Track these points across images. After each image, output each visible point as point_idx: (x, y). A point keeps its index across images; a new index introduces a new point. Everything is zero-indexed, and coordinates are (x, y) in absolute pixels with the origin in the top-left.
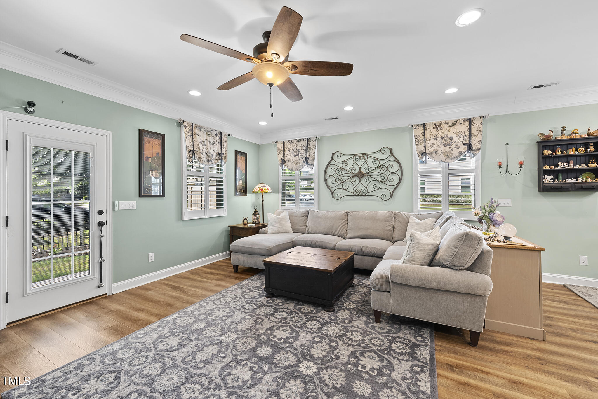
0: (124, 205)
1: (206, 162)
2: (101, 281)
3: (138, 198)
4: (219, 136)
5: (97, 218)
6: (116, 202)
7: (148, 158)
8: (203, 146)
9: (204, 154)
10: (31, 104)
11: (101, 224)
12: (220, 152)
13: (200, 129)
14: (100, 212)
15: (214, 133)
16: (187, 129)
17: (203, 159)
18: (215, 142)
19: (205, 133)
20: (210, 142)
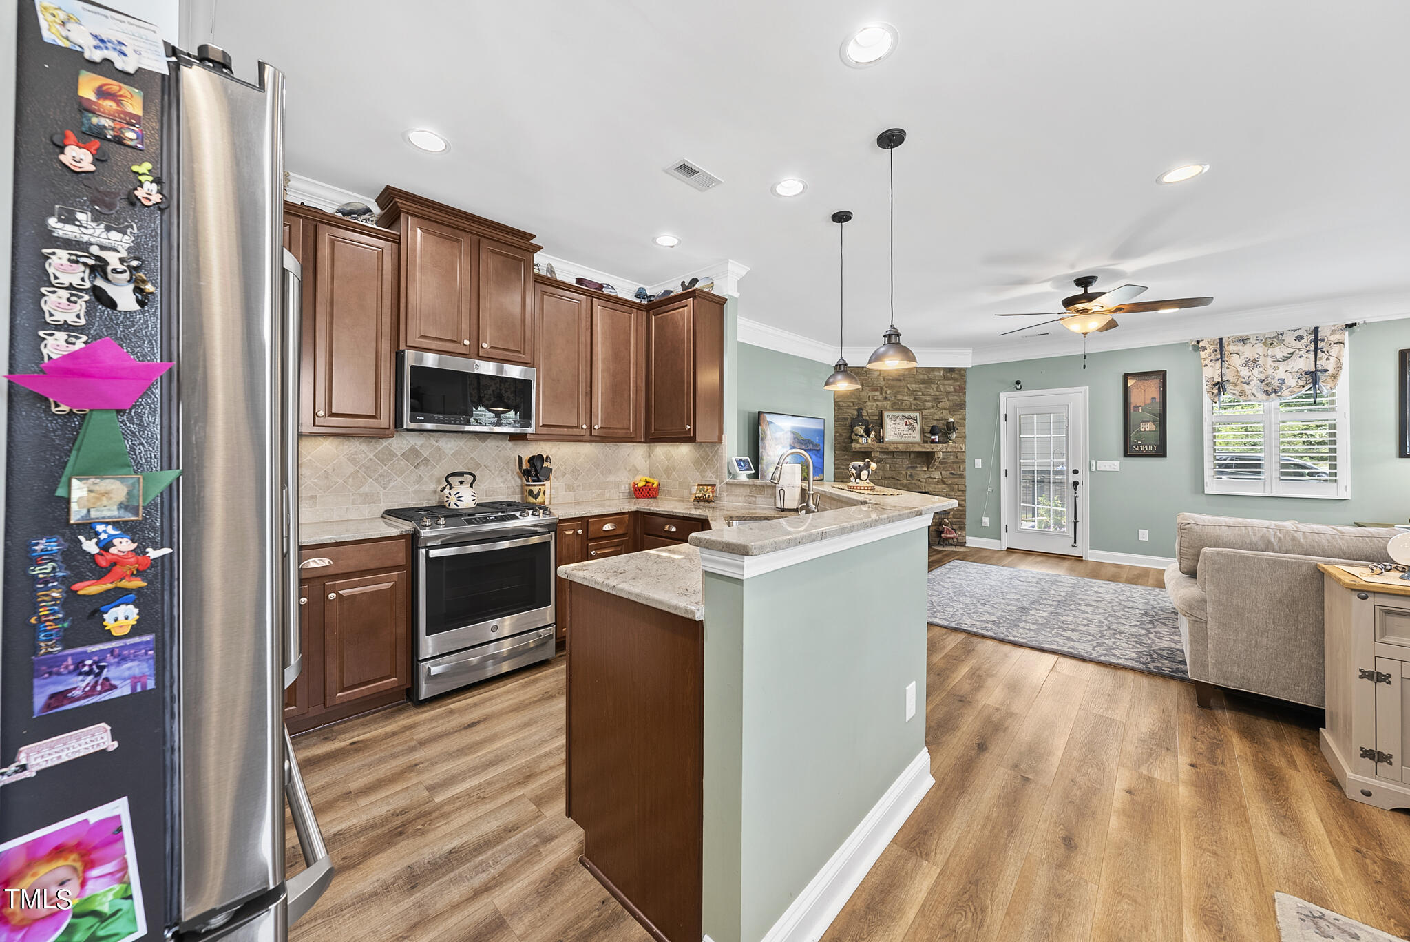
0: (1104, 466)
1: (1262, 396)
2: (1075, 542)
3: (1122, 458)
4: (1308, 338)
5: (1072, 478)
6: (1093, 462)
7: (1137, 407)
8: (1251, 369)
9: (1255, 382)
10: (1018, 383)
11: (1076, 484)
12: (1313, 369)
13: (1244, 341)
14: (1076, 472)
15: (1290, 338)
16: (1208, 351)
17: (1248, 392)
18: (1292, 353)
19: (1261, 344)
20: (1274, 356)
